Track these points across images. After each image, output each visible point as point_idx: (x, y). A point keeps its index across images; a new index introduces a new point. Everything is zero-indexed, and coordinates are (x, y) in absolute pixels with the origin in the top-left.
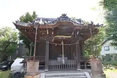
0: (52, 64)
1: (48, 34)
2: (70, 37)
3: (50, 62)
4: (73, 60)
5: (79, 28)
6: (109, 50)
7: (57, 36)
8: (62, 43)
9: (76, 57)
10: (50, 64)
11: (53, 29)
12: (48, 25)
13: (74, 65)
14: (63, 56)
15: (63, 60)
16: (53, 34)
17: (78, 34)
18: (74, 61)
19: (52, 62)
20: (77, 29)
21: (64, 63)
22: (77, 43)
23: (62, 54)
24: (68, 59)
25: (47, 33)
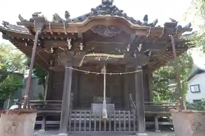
0: (77, 119)
1: (70, 48)
2: (122, 56)
3: (73, 115)
4: (129, 112)
5: (143, 34)
6: (199, 92)
7: (91, 55)
8: (104, 71)
9: (135, 104)
10: (72, 119)
11: (80, 36)
12: (67, 26)
13: (131, 121)
14: (105, 101)
15: (105, 111)
16: (82, 49)
17: (139, 50)
18: (131, 113)
19: (78, 115)
20: (137, 36)
21: (106, 117)
22: (139, 70)
23: (103, 96)
24: (116, 108)
25: (68, 47)
